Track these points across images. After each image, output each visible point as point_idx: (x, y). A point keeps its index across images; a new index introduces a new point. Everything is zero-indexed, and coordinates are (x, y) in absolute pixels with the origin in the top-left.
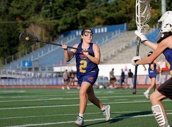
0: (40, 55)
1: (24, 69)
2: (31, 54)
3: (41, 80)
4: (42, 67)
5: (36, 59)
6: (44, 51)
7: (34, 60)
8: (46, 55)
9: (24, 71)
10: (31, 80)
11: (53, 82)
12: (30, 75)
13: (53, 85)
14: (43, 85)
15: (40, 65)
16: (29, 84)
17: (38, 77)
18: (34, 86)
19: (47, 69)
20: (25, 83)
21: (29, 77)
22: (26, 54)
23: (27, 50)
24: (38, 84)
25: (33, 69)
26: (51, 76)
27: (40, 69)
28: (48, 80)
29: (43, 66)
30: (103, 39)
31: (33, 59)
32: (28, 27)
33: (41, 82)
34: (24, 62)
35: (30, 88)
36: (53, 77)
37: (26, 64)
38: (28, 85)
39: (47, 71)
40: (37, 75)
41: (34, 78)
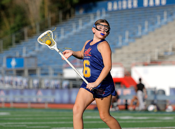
1: (8, 72)
2: (22, 43)
3: (40, 93)
4: (42, 69)
5: (33, 53)
7: (28, 55)
9: (8, 75)
10: (22, 92)
11: (62, 97)
12: (19, 84)
13: (62, 103)
14: (44, 103)
15: (39, 65)
16: (17, 99)
17: (34, 88)
18: (26, 103)
19: (51, 72)
20: (10, 98)
21: (18, 87)
22: (14, 44)
23: (16, 36)
24: (34, 100)
25: (26, 72)
26: (59, 87)
27: (38, 72)
28: (53, 94)
29: (44, 66)
30: (159, 18)
31: (27, 53)
33: (40, 97)
34: (9, 59)
35: (19, 108)
36: (62, 88)
37: (13, 63)
38: (14, 103)
39: (51, 76)
40: (33, 84)
41: (27, 88)
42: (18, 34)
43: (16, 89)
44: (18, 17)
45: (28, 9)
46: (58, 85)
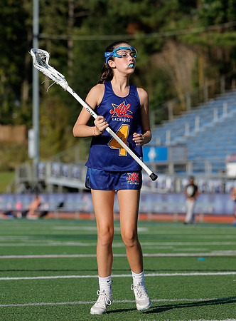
0: (192, 128)
2: (165, 125)
4: (194, 164)
5: (181, 140)
6: (202, 117)
7: (174, 143)
8: (208, 129)
10: (164, 197)
11: (224, 205)
12: (160, 185)
13: (224, 214)
14: (197, 214)
15: (191, 157)
16: (158, 209)
17: (182, 191)
18: (172, 214)
19: (208, 167)
20: (148, 206)
21: (159, 190)
22: (153, 126)
23: (156, 115)
24: (183, 209)
25: (171, 168)
26: (221, 189)
27: (189, 168)
28: (212, 200)
29: (198, 159)
31: (172, 139)
32: (159, 51)
34: (146, 148)
35: (160, 222)
36: (224, 192)
37: (152, 154)
38: (154, 213)
39: (208, 174)
40: (182, 186)
41: (173, 192)
42: (158, 111)
43: (156, 193)
44: (160, 86)
45: (175, 74)
46: (218, 188)
